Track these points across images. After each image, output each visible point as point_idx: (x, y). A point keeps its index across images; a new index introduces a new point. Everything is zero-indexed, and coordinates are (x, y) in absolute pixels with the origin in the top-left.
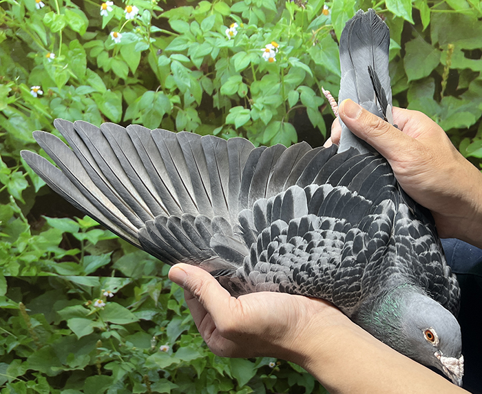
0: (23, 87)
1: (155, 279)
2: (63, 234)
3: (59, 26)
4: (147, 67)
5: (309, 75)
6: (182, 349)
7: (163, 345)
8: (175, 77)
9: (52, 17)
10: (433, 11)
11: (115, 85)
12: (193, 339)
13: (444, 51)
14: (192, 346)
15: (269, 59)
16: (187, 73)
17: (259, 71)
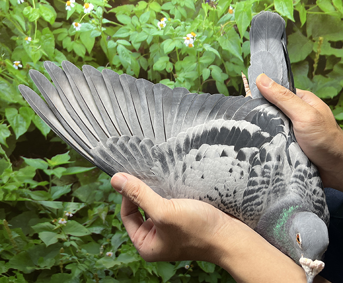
0: (8, 62)
1: (103, 204)
2: (36, 171)
3: (35, 17)
4: (99, 48)
5: (218, 58)
6: (123, 255)
7: (109, 251)
8: (120, 56)
9: (29, 10)
10: (309, 12)
11: (75, 62)
12: (130, 248)
13: (316, 42)
14: (130, 252)
15: (189, 45)
16: (128, 54)
17: (181, 53)
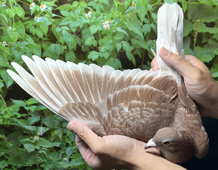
1: (60, 129)
2: (20, 107)
3: (13, 15)
4: (51, 33)
5: (127, 36)
6: (73, 160)
7: (65, 158)
8: (64, 37)
10: (189, 3)
11: (38, 41)
12: (78, 156)
13: (195, 24)
14: (77, 159)
15: (107, 28)
16: (69, 35)
